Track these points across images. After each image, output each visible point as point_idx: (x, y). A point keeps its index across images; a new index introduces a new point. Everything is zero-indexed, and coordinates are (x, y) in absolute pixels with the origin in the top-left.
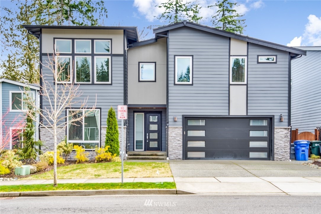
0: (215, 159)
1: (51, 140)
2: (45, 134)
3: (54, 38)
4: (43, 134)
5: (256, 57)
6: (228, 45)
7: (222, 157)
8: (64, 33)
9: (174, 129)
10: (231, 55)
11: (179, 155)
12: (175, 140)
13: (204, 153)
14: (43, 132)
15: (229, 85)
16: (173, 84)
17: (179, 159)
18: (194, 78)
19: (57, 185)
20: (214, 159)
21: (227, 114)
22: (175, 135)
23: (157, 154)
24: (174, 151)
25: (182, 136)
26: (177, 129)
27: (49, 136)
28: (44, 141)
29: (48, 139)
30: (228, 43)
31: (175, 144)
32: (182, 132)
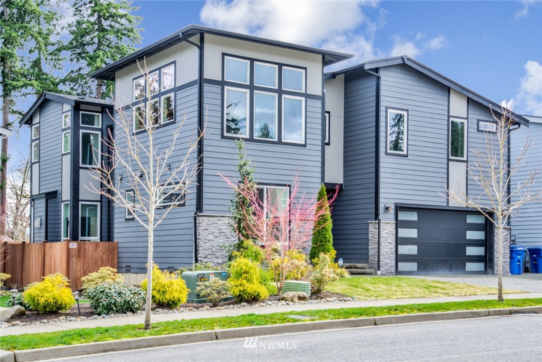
0: (429, 273)
1: (216, 240)
2: (206, 228)
3: (224, 54)
4: (203, 228)
5: (476, 122)
6: (447, 100)
7: (437, 270)
8: (238, 47)
9: (386, 224)
10: (450, 115)
11: (391, 267)
12: (387, 242)
13: (416, 264)
14: (204, 224)
15: (449, 160)
16: (384, 153)
17: (392, 272)
18: (409, 146)
19: (505, 301)
20: (427, 273)
21: (445, 204)
22: (386, 235)
23: (357, 266)
24: (385, 260)
25: (394, 236)
26: (389, 225)
27: (214, 232)
28: (206, 241)
29: (211, 237)
30: (447, 97)
31: (387, 249)
32: (395, 230)
